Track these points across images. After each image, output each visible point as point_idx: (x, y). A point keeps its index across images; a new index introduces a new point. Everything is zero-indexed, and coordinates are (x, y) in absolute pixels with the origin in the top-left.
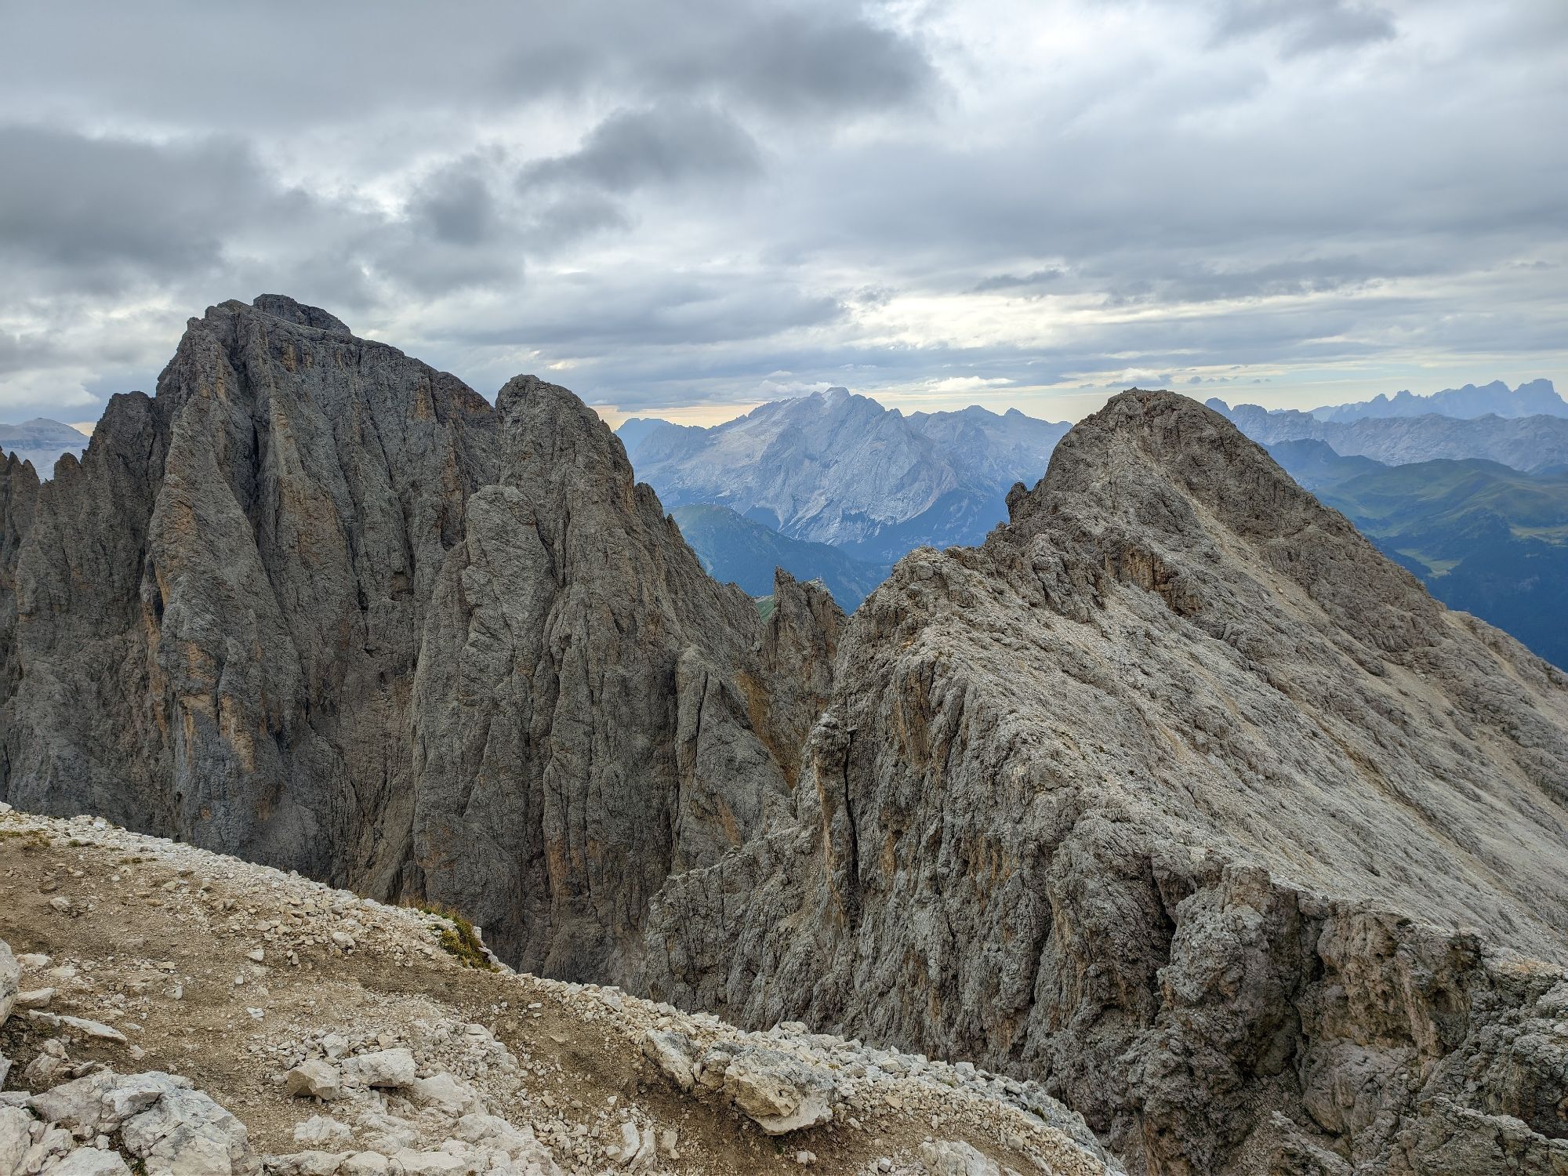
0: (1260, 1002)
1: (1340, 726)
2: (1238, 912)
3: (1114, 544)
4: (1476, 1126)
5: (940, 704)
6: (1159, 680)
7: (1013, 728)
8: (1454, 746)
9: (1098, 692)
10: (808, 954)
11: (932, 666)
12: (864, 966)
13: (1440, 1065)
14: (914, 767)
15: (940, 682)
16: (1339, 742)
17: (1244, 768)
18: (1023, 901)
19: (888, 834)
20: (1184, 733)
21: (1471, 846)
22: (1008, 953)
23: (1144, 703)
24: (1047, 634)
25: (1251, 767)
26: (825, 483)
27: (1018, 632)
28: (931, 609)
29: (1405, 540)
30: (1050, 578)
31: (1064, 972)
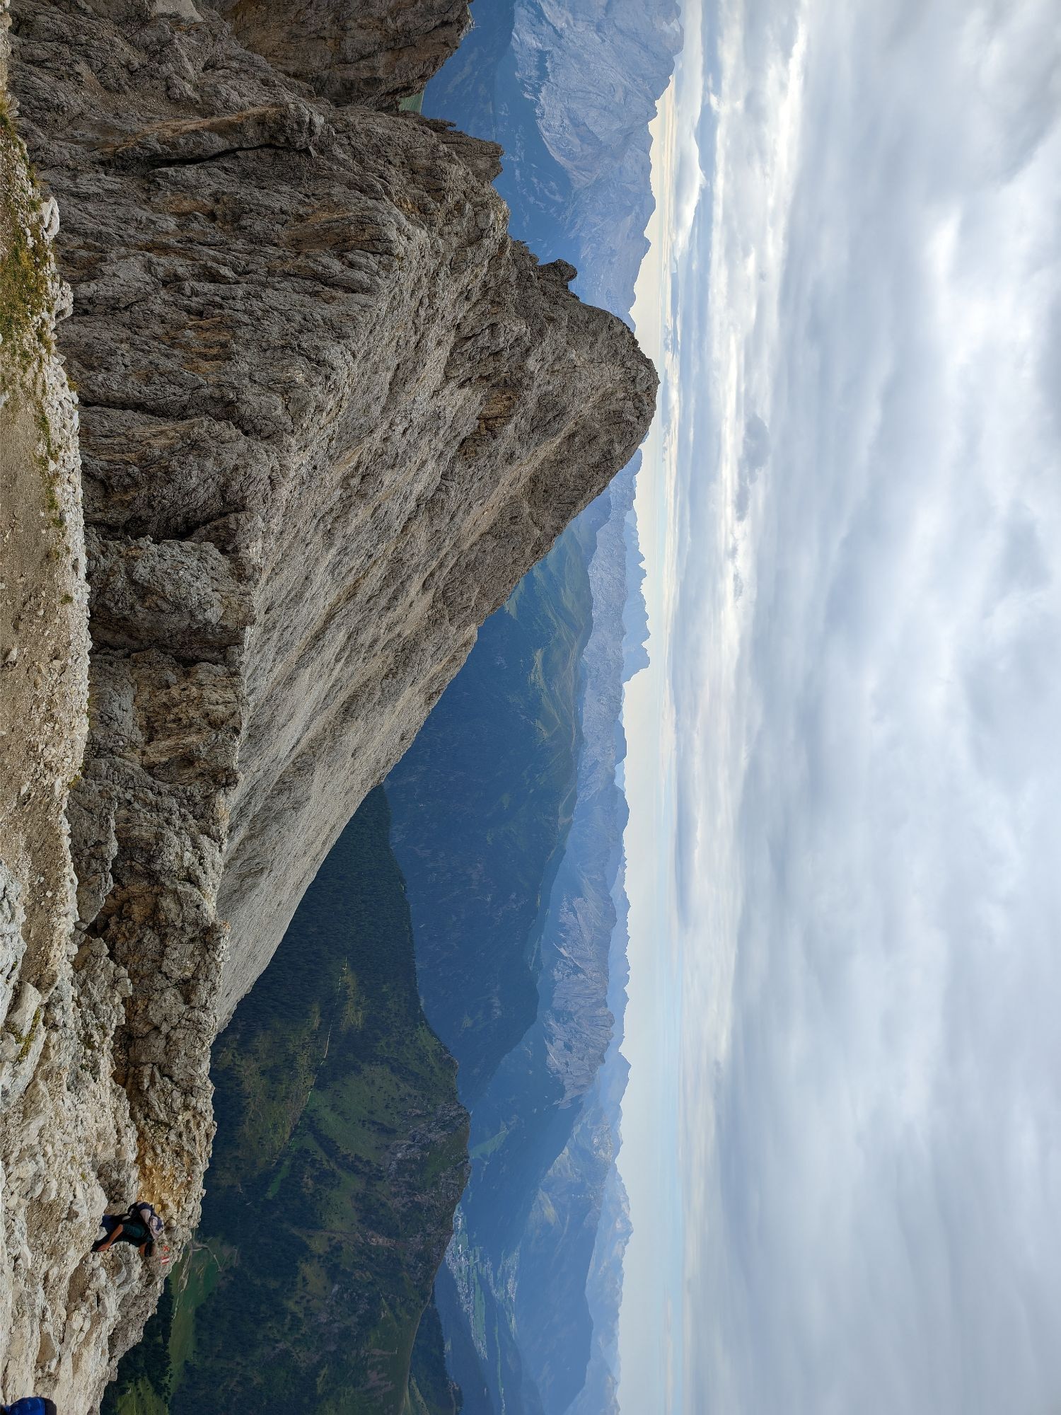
0: (147, 625)
1: (379, 572)
2: (216, 603)
3: (520, 381)
4: (104, 826)
5: (352, 265)
6: (399, 442)
7: (338, 363)
8: (375, 641)
9: (383, 400)
10: (59, 108)
11: (388, 252)
12: (67, 183)
13: (137, 767)
14: (284, 233)
15: (373, 262)
16: (367, 573)
17: (334, 514)
18: (179, 391)
19: (209, 203)
20: (357, 468)
21: (302, 663)
22: (125, 377)
23: (378, 434)
24: (431, 345)
25: (336, 519)
26: (580, 27)
27: (430, 320)
28: (446, 229)
29: (530, 580)
30: (484, 340)
31: (124, 441)
